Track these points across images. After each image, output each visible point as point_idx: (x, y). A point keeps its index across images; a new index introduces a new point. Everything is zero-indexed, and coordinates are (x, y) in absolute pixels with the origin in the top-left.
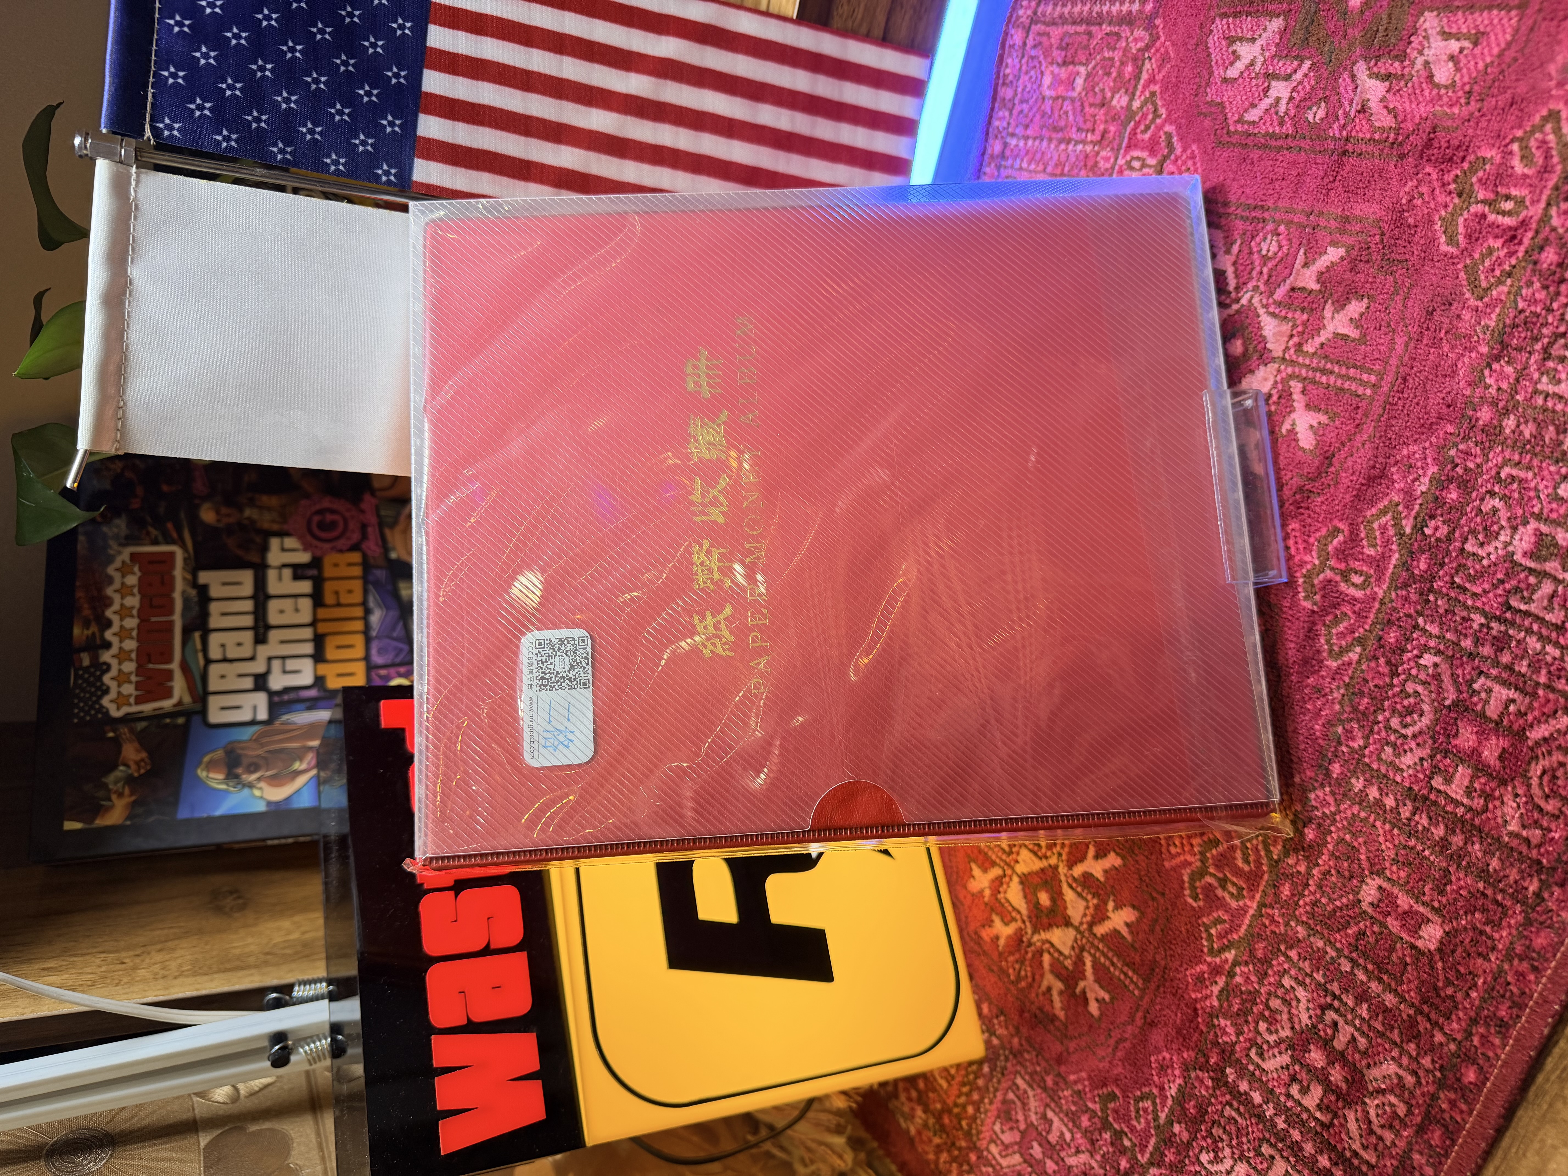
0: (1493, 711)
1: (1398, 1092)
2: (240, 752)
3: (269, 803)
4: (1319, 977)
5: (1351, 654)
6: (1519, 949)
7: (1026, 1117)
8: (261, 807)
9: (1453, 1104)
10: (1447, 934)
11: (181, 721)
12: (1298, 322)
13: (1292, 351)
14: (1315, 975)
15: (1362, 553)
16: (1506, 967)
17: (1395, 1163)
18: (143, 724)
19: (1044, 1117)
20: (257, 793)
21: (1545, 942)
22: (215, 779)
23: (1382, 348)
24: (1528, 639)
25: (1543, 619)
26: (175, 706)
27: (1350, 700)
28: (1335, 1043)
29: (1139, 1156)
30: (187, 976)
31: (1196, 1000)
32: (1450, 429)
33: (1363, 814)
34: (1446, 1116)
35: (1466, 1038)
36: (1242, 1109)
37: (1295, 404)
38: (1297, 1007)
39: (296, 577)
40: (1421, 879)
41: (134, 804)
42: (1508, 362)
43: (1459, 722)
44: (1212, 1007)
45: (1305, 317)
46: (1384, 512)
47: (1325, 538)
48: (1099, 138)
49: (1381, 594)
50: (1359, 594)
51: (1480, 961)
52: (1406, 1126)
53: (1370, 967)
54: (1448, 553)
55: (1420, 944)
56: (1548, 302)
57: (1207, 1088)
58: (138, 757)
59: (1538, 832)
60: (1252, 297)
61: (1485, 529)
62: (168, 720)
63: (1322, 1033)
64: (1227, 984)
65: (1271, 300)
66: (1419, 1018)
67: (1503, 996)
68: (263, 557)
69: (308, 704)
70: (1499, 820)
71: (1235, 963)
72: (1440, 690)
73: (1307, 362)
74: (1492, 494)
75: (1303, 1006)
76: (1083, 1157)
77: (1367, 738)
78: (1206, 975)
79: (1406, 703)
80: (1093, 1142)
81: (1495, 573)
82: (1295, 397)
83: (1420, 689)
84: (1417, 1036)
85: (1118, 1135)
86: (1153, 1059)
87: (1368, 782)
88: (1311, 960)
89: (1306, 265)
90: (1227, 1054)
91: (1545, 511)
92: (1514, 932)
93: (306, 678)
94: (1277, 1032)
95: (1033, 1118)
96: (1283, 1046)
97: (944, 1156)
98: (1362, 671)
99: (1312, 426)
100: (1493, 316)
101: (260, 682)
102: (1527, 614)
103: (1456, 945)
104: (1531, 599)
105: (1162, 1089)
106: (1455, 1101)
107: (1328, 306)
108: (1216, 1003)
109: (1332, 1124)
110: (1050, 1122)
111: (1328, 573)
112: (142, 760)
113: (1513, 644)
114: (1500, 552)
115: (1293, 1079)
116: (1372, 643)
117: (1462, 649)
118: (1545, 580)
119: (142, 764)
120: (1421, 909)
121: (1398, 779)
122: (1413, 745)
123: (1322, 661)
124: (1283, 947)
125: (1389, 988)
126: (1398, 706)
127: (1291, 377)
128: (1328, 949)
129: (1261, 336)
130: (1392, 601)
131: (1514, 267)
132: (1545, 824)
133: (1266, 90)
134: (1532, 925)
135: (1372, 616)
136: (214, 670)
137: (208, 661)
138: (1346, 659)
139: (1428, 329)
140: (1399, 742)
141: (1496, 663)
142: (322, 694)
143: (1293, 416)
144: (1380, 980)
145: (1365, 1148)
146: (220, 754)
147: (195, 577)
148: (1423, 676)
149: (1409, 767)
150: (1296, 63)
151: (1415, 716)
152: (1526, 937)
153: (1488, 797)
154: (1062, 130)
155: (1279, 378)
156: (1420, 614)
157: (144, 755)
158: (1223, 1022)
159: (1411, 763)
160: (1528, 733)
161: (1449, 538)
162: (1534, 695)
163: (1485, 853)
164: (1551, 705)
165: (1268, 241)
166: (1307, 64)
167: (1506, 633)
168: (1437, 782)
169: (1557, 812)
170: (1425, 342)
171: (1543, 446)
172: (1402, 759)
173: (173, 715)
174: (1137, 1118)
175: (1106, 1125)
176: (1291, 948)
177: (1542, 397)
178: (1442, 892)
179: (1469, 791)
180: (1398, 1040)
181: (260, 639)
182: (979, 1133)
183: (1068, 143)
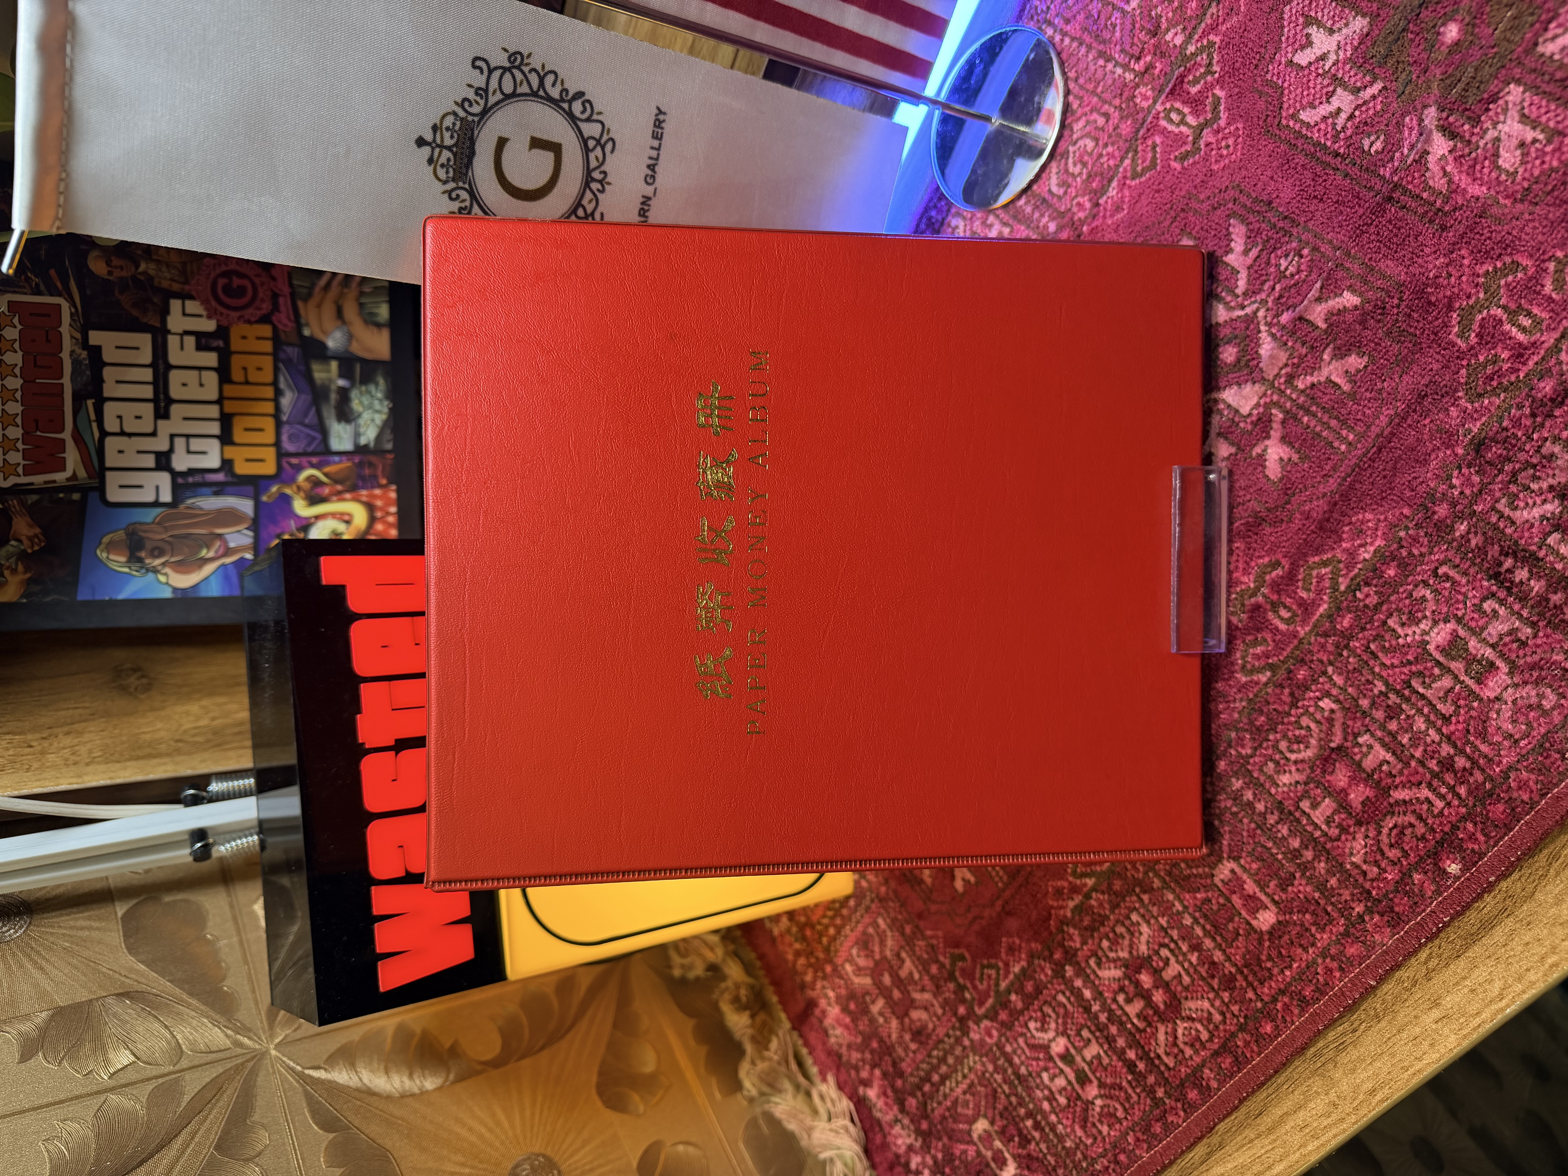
0: (1369, 763)
1: (1205, 1023)
2: (141, 534)
3: (175, 590)
4: (1163, 921)
5: (1260, 676)
6: (1333, 951)
7: (882, 952)
8: (167, 594)
9: (1247, 1044)
10: (1279, 922)
11: (76, 496)
12: (1296, 354)
13: (1282, 380)
14: (1160, 919)
15: (1296, 593)
16: (1320, 961)
17: (1189, 1071)
18: (35, 497)
19: (898, 955)
20: (162, 579)
21: (1356, 953)
22: (117, 561)
23: (1368, 412)
24: (1416, 718)
25: (1435, 706)
26: (68, 479)
27: (1249, 714)
28: (1164, 974)
29: (976, 1008)
30: (99, 763)
31: (1052, 907)
32: (1406, 511)
33: (1234, 809)
34: (1239, 1051)
35: (1272, 1002)
36: (1072, 999)
37: (1272, 433)
38: (1139, 939)
39: (199, 347)
40: (1269, 875)
41: (30, 582)
42: (1477, 472)
43: (1337, 765)
44: (1065, 917)
45: (1304, 351)
46: (1325, 564)
47: (1266, 566)
48: (1143, 70)
49: (1302, 633)
50: (1282, 627)
51: (1300, 951)
52: (1204, 1048)
53: (1208, 927)
54: (1371, 621)
55: (1254, 923)
56: (1530, 431)
57: (1046, 975)
58: (31, 533)
59: (1376, 870)
60: (1258, 309)
61: (1410, 612)
62: (61, 495)
63: (1154, 964)
64: (1082, 903)
65: (1275, 321)
66: (1239, 977)
67: (1311, 981)
68: (164, 322)
69: (214, 489)
70: (1347, 850)
71: (1094, 889)
72: (1329, 733)
73: (1294, 396)
74: (1425, 583)
75: (1143, 939)
76: (927, 996)
77: (1255, 749)
78: (1066, 891)
79: (1297, 732)
80: (938, 987)
81: (1407, 654)
82: (1274, 425)
83: (1313, 726)
84: (1232, 989)
85: (961, 988)
86: (1004, 939)
87: (1247, 785)
88: (1159, 907)
89: (1319, 300)
90: (1070, 956)
91: (1467, 618)
92: (1334, 938)
93: (212, 460)
94: (1116, 951)
95: (888, 953)
96: (1119, 963)
97: (802, 961)
98: (1267, 694)
99: (1281, 459)
100: (1478, 424)
101: (163, 461)
102: (1423, 697)
103: (1284, 933)
104: (1430, 685)
105: (1007, 965)
106: (1250, 1042)
107: (1329, 350)
108: (1069, 914)
109: (1144, 1030)
110: (903, 961)
111: (1260, 599)
112: (36, 536)
113: (1403, 717)
114: (1417, 637)
115: (1122, 989)
116: (1282, 673)
117: (1358, 706)
118: (1447, 675)
119: (36, 540)
120: (1263, 898)
121: (1273, 791)
122: (1293, 769)
123: (1233, 672)
124: (1137, 890)
125: (1219, 947)
126: (1290, 733)
127: (1276, 404)
128: (1177, 903)
129: (1257, 352)
130: (1310, 644)
131: (1512, 384)
132: (1383, 865)
133: (1330, 95)
134: (1349, 936)
135: (1289, 649)
136: (111, 444)
137: (104, 434)
138: (1255, 678)
139: (1415, 411)
140: (1282, 762)
141: (1383, 727)
142: (230, 479)
143: (1267, 442)
144: (1214, 939)
145: (1167, 1054)
146: (121, 535)
147: (85, 338)
148: (1318, 716)
149: (1285, 784)
150: (1368, 78)
151: (1302, 746)
152: (1342, 944)
153: (1344, 830)
154: (1104, 42)
155: (1262, 402)
156: (1331, 663)
157: (37, 530)
158: (1071, 931)
159: (1287, 782)
160: (1391, 793)
161: (1377, 608)
162: (1407, 764)
163: (1328, 871)
164: (1418, 778)
165: (1290, 259)
166: (1378, 86)
167: (1400, 706)
168: (1305, 805)
169: (1396, 860)
170: (1409, 421)
171: (1483, 560)
172: (1281, 777)
173: (67, 489)
174: (981, 980)
175: (951, 977)
176: (1145, 892)
177: (1497, 516)
178: (1284, 890)
179: (1329, 821)
180: (1216, 987)
181: (162, 413)
182: (836, 951)
183: (1108, 60)
